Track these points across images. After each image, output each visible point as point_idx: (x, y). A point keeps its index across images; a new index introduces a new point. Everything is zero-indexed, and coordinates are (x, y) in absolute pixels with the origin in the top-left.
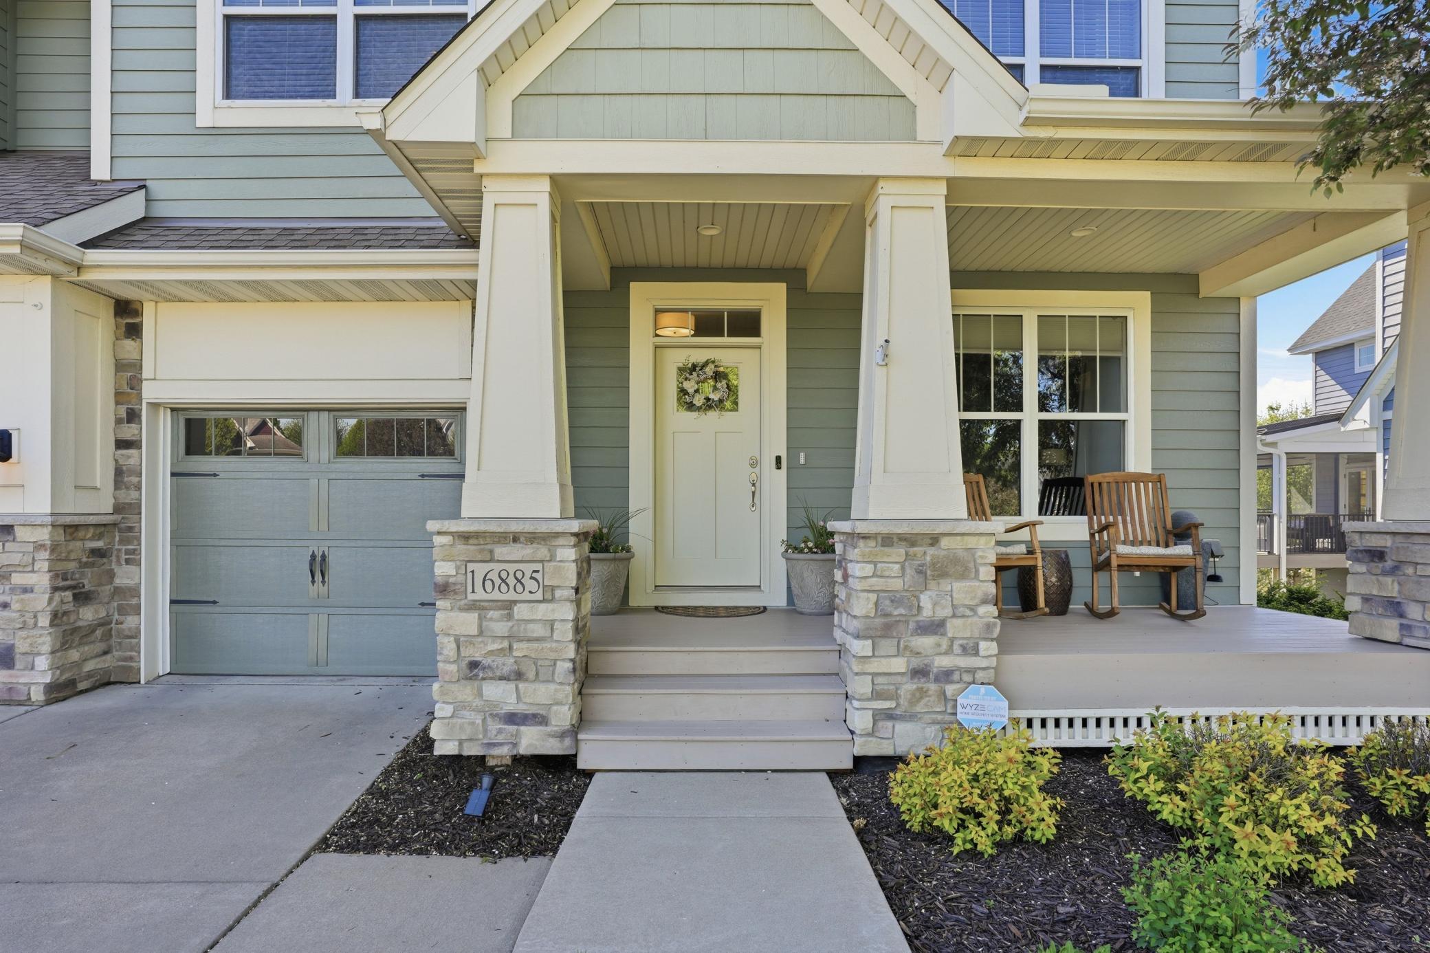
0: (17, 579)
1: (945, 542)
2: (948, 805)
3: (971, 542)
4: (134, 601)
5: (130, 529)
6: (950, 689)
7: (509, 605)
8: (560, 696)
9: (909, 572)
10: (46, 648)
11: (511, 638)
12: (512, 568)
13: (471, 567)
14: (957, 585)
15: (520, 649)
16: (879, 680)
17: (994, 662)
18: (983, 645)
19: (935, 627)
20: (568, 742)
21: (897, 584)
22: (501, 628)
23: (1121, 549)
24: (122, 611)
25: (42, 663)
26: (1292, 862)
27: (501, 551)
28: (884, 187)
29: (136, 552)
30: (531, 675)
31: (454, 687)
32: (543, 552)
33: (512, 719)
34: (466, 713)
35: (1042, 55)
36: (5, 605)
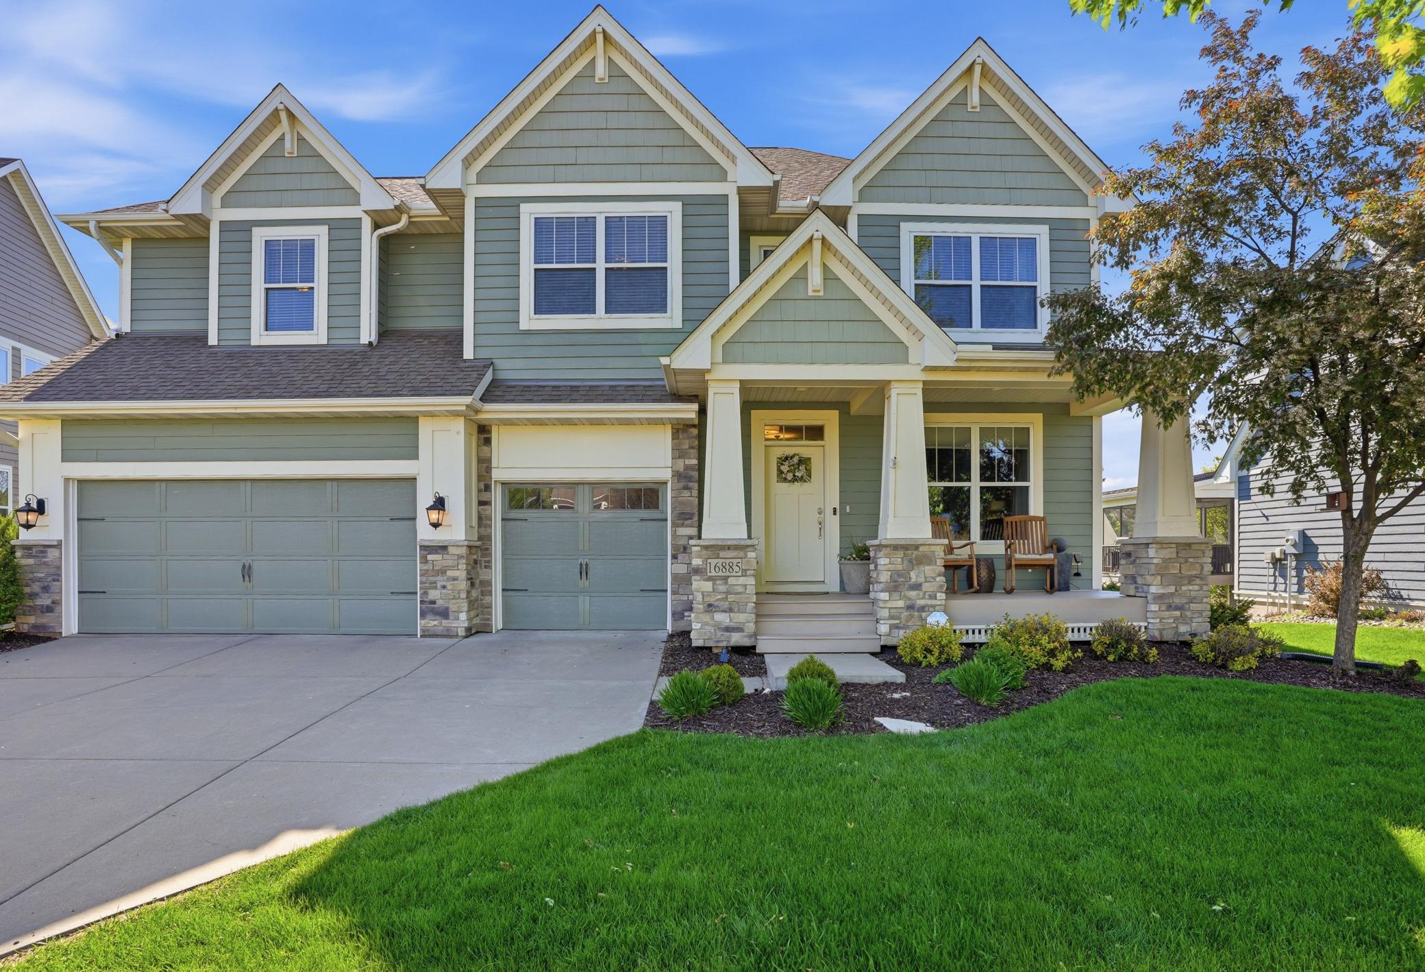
0: (449, 573)
1: (921, 549)
2: (919, 648)
3: (933, 548)
4: (489, 588)
5: (487, 549)
6: (924, 615)
7: (726, 578)
8: (750, 619)
9: (905, 562)
10: (465, 609)
11: (728, 593)
12: (728, 561)
13: (709, 561)
14: (927, 568)
15: (731, 598)
16: (892, 611)
17: (943, 602)
18: (938, 594)
19: (917, 587)
20: (753, 639)
21: (900, 567)
22: (722, 588)
23: (1017, 556)
24: (483, 594)
25: (463, 616)
26: (1044, 660)
27: (722, 554)
28: (894, 385)
29: (490, 562)
30: (736, 609)
31: (701, 615)
32: (742, 554)
33: (728, 629)
34: (707, 627)
35: (981, 280)
36: (444, 587)
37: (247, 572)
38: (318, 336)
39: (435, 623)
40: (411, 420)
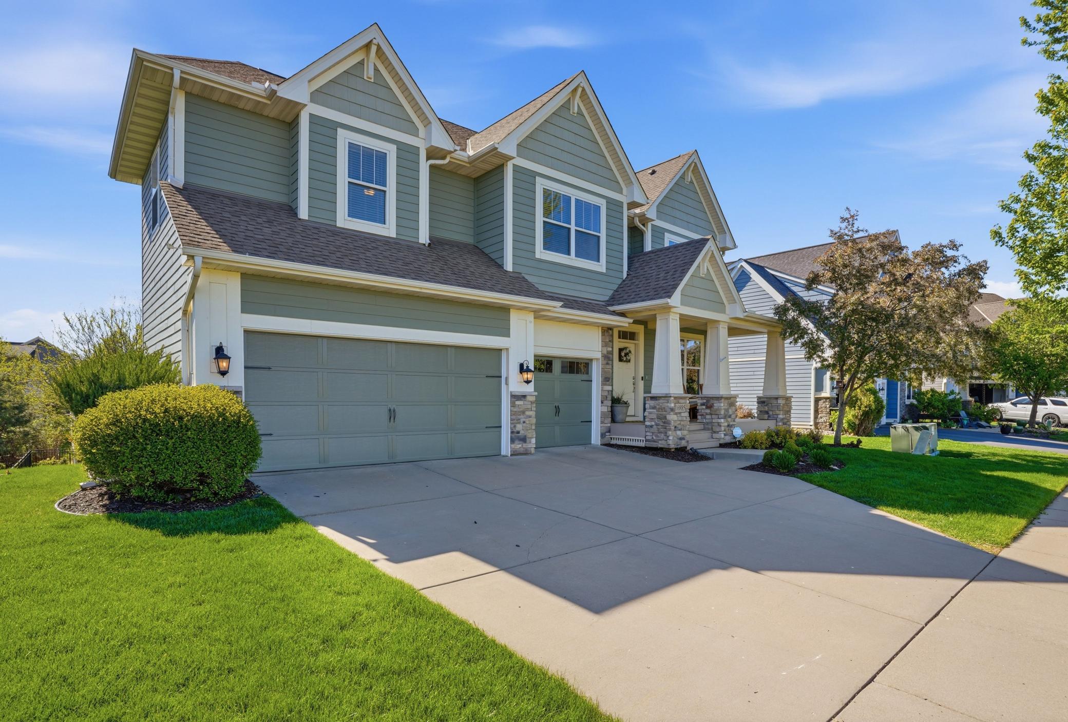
0: (527, 413)
6: (732, 429)
10: (534, 436)
17: (737, 423)
19: (730, 416)
25: (533, 441)
27: (680, 401)
28: (722, 323)
31: (673, 432)
33: (681, 439)
34: (675, 438)
36: (524, 422)
37: (392, 414)
38: (389, 229)
39: (520, 446)
40: (505, 310)
